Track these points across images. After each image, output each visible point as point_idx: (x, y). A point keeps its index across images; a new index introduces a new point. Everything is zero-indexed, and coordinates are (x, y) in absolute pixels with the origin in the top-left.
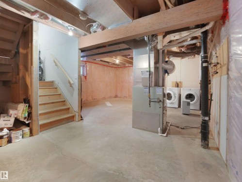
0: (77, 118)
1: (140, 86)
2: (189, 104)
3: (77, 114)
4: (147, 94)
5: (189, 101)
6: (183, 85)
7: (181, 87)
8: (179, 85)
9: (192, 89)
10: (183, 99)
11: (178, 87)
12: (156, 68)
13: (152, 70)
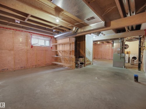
0: (92, 64)
1: (117, 53)
2: (134, 61)
3: (92, 62)
4: (120, 56)
5: (134, 59)
6: (131, 53)
7: (130, 54)
8: (129, 53)
9: (135, 55)
10: (131, 58)
11: (128, 54)
12: (123, 47)
13: (121, 48)
